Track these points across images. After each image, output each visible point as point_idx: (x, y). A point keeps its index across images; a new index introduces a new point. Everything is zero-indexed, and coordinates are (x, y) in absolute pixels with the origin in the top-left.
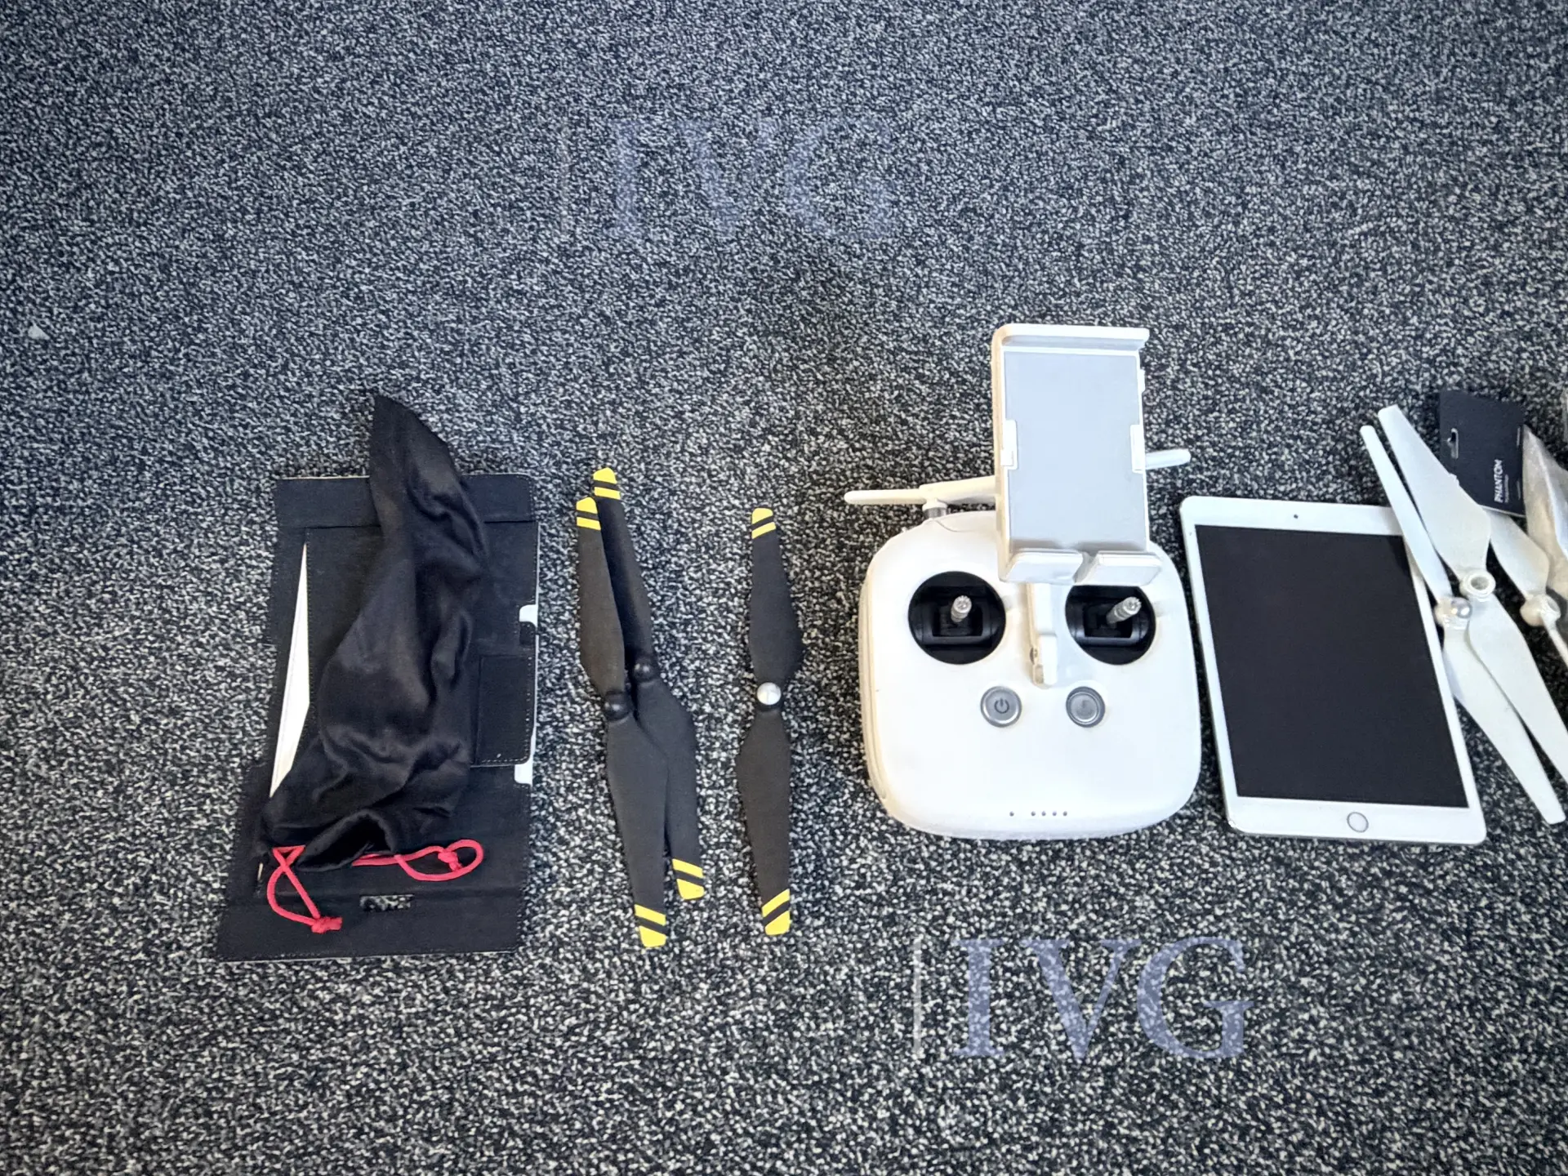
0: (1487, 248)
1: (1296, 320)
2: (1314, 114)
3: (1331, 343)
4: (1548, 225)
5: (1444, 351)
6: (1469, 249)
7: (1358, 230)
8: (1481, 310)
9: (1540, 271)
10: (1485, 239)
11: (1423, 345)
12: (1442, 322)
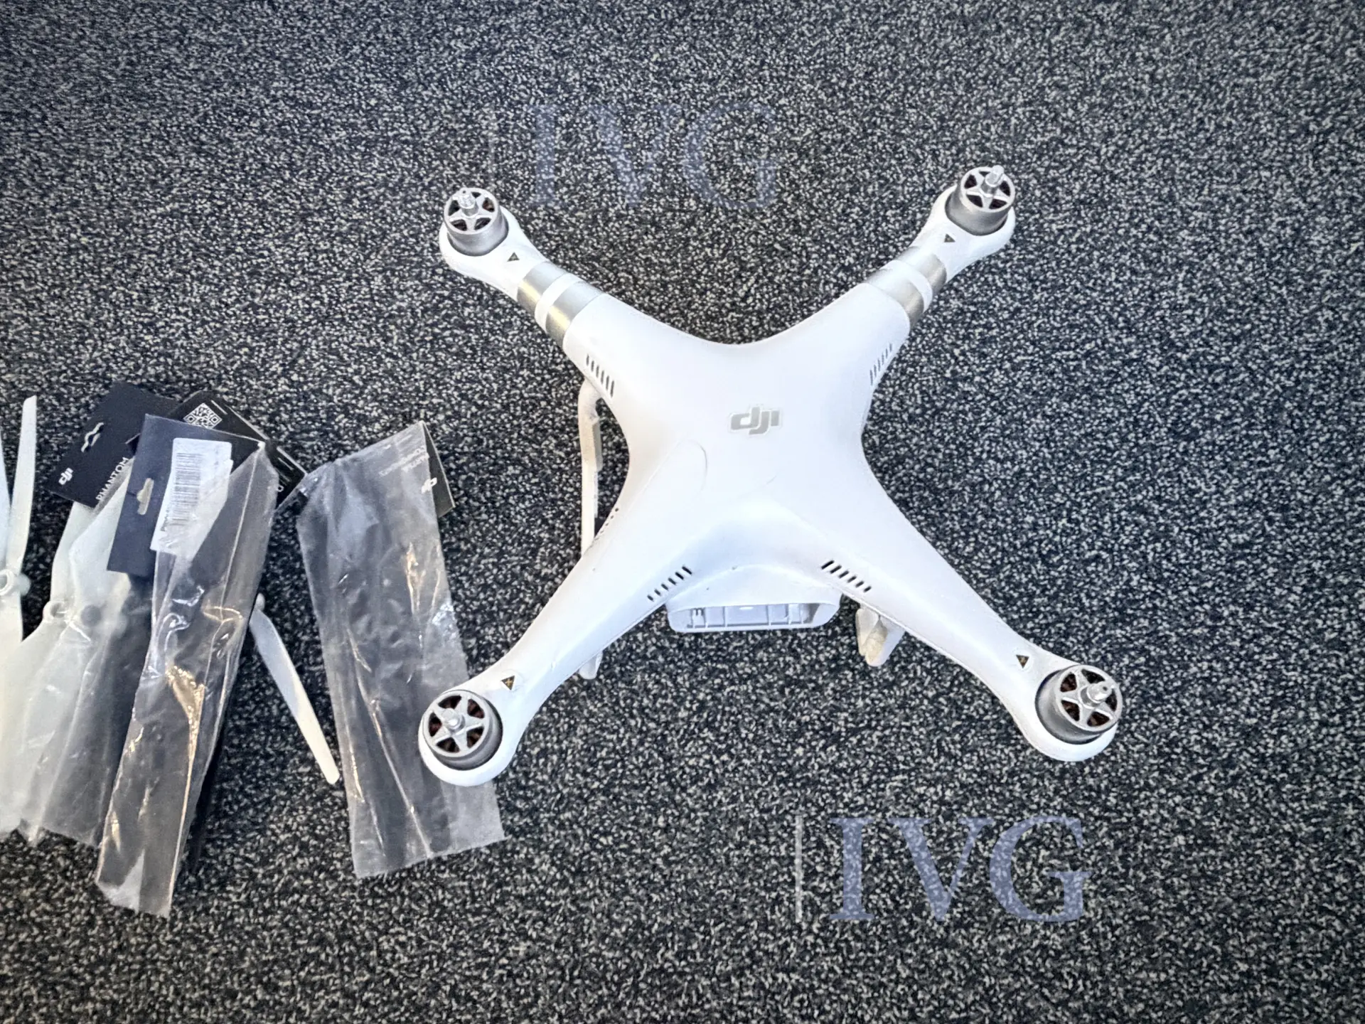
0: (278, 238)
1: (37, 299)
2: (194, 87)
3: (57, 325)
4: (356, 216)
5: (165, 341)
6: (258, 236)
7: (160, 210)
8: (229, 301)
9: (317, 264)
10: (282, 228)
11: (150, 333)
12: (182, 310)
